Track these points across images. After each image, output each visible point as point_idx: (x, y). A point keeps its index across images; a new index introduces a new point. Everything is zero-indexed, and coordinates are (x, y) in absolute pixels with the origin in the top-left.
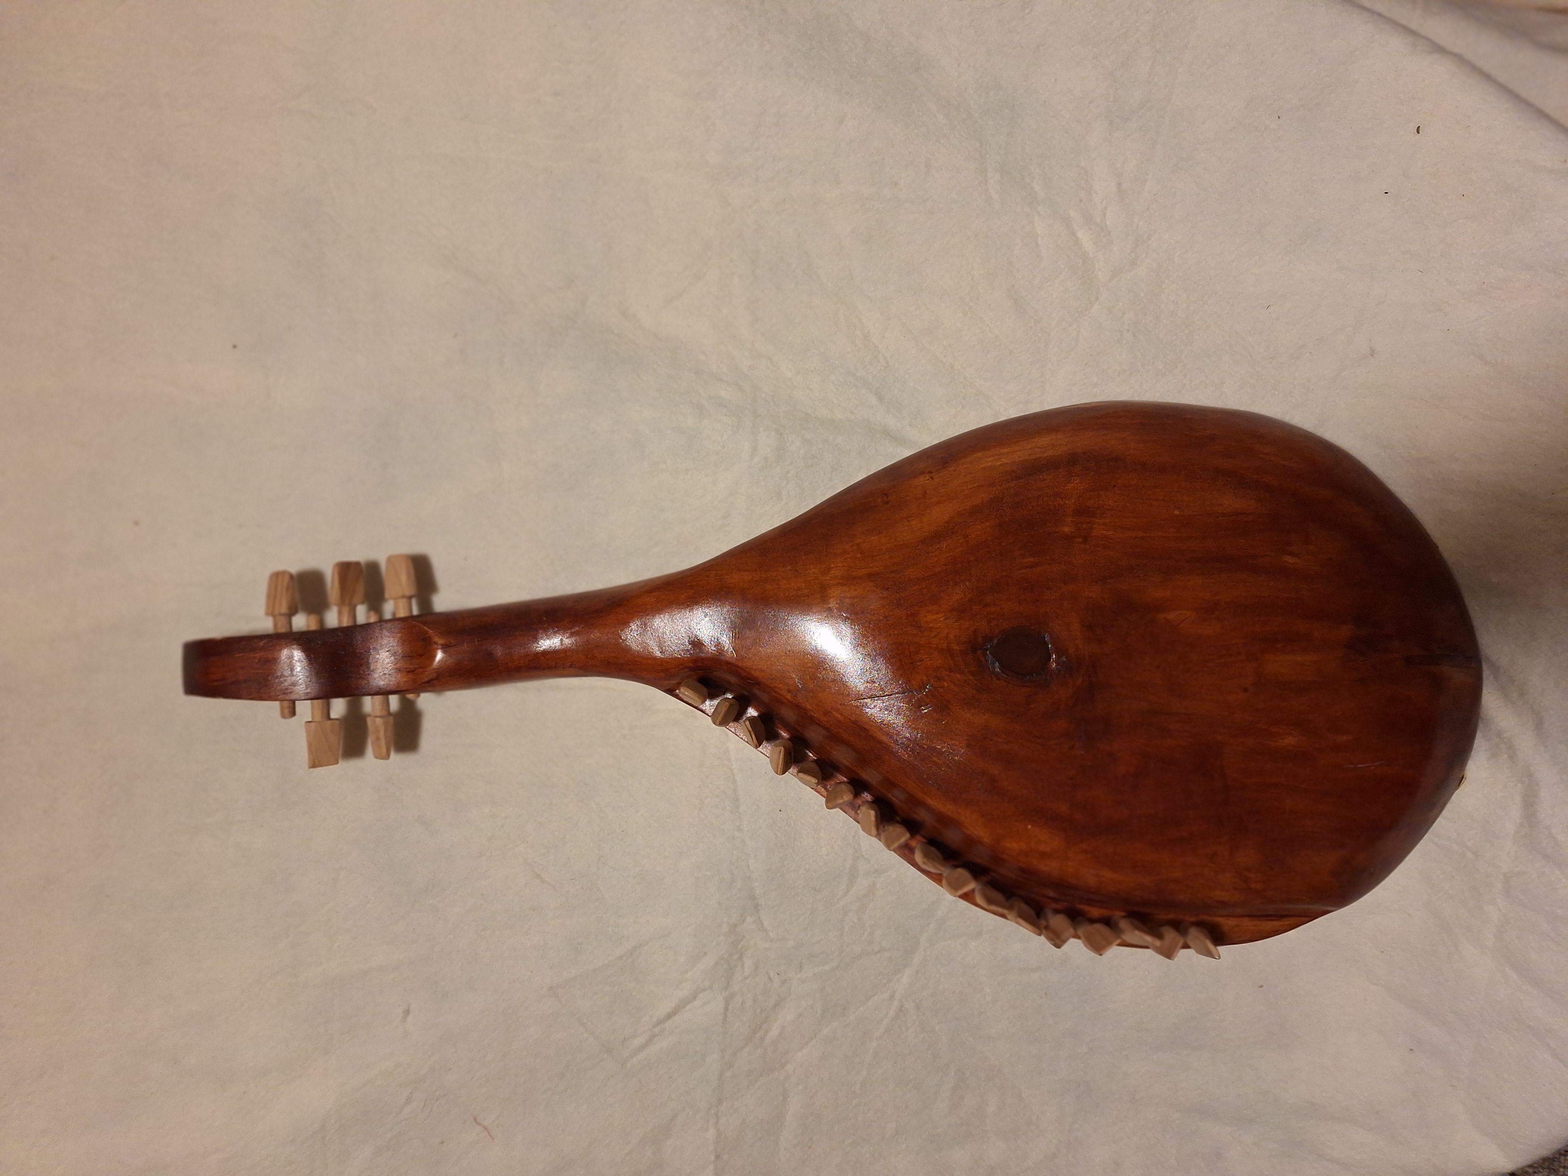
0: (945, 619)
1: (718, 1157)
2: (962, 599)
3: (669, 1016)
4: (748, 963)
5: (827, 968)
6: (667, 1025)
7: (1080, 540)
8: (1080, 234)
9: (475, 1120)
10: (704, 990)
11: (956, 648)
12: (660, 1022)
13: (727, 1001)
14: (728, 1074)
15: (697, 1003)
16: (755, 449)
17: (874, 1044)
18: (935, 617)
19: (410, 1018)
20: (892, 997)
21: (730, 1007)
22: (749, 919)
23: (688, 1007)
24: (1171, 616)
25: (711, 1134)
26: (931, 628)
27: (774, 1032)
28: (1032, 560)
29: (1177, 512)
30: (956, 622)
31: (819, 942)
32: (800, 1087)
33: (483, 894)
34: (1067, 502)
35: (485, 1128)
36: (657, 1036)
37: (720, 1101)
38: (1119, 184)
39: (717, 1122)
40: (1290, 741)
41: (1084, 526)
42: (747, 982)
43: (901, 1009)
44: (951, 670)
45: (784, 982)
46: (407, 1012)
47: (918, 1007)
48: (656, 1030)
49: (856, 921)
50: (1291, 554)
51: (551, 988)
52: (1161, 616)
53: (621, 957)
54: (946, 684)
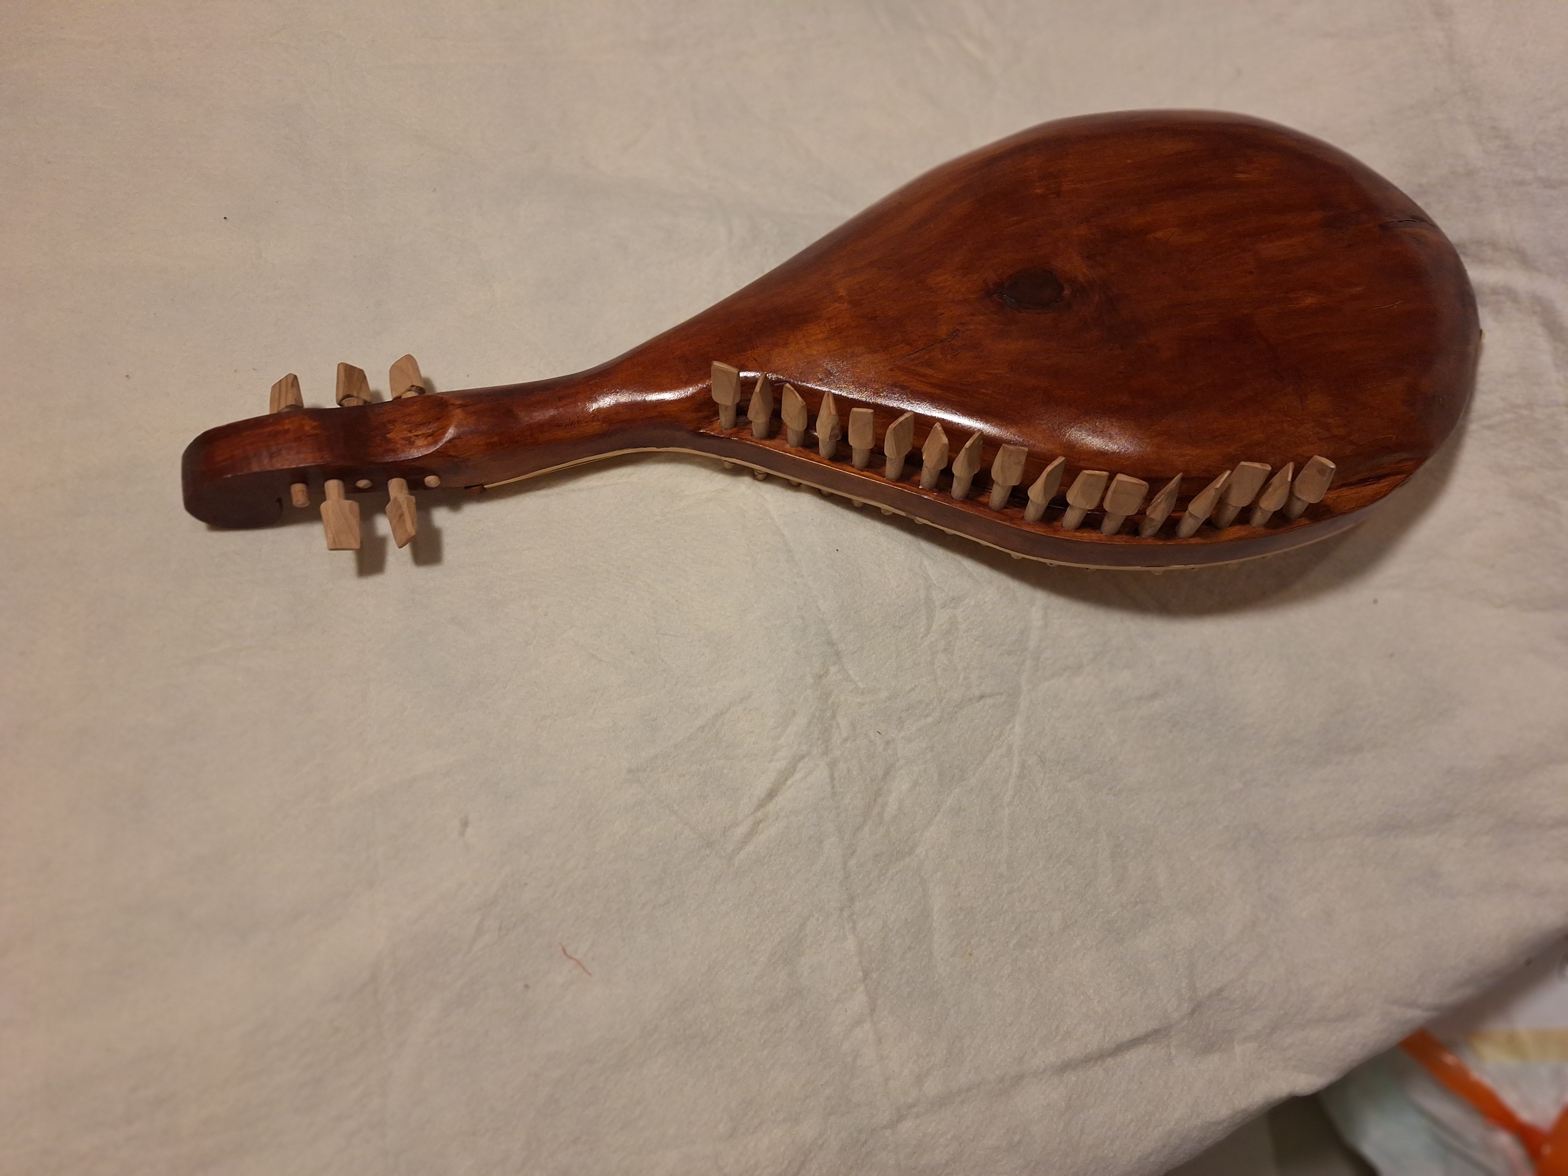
0: (953, 278)
1: (866, 974)
2: (963, 259)
3: (771, 795)
4: (843, 722)
5: (930, 720)
6: (771, 807)
7: (1053, 196)
9: (564, 951)
10: (802, 757)
11: (971, 297)
12: (761, 805)
13: (832, 765)
14: (853, 862)
15: (798, 776)
17: (1007, 811)
18: (942, 278)
19: (470, 830)
20: (1010, 748)
21: (836, 775)
22: (833, 669)
23: (789, 782)
24: (1159, 234)
25: (851, 944)
26: (942, 287)
27: (892, 808)
30: (964, 277)
31: (913, 689)
32: (939, 874)
35: (579, 962)
36: (761, 821)
37: (852, 899)
39: (854, 929)
41: (1053, 186)
42: (848, 745)
43: (1023, 766)
44: (973, 315)
45: (888, 743)
46: (465, 824)
47: (1042, 761)
48: (759, 814)
49: (946, 662)
51: (630, 771)
52: (1150, 236)
53: (702, 728)
54: (972, 327)
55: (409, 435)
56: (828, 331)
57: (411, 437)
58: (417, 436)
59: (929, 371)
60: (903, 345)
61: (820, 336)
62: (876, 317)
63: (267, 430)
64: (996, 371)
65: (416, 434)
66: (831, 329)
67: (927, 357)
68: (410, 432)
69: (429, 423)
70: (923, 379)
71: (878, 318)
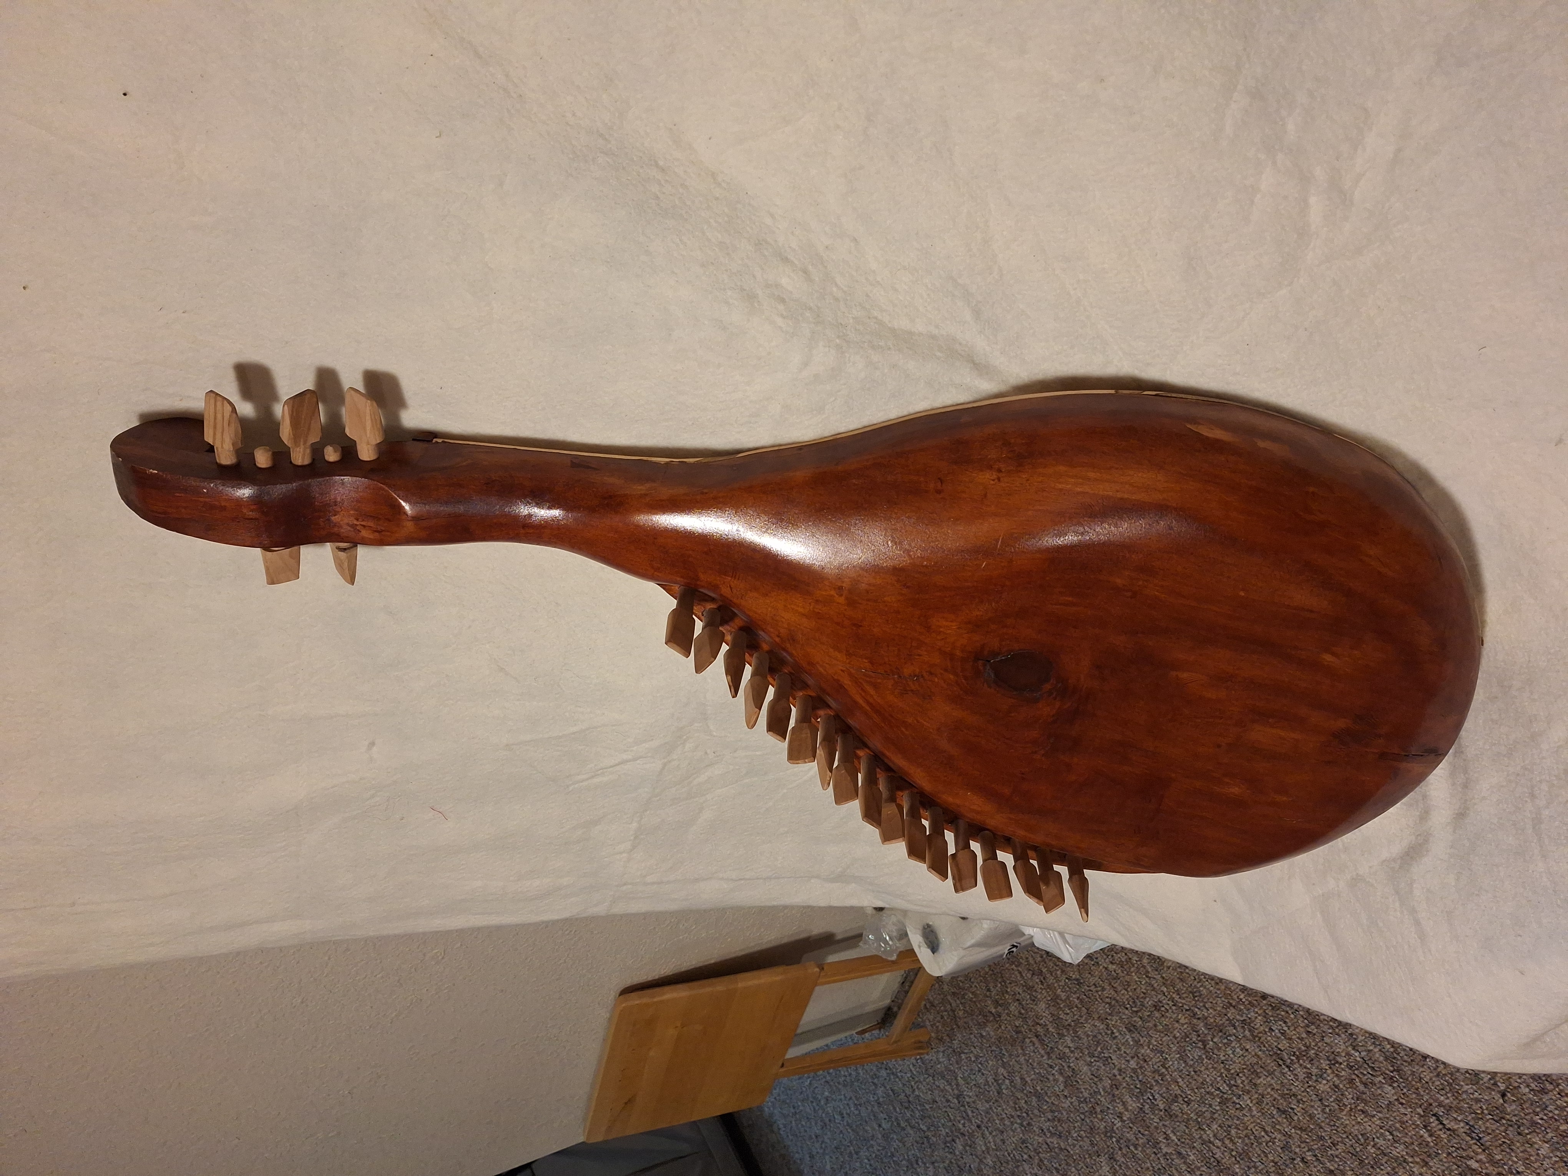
0: (958, 628)
2: (982, 615)
3: (614, 766)
4: (689, 745)
6: (609, 770)
7: (1129, 594)
8: (1313, 200)
9: (432, 808)
11: (958, 654)
12: (603, 768)
13: (665, 765)
14: (656, 799)
15: (638, 762)
16: (806, 364)
18: (949, 624)
19: (375, 749)
21: (667, 768)
22: (697, 725)
23: (629, 764)
24: (1185, 675)
26: (940, 632)
27: (701, 779)
28: (1070, 599)
29: (1242, 594)
30: (968, 633)
33: (447, 676)
34: (1133, 556)
35: (441, 813)
36: (599, 775)
37: (646, 810)
38: (1399, 150)
39: (640, 820)
40: (1235, 790)
41: (1140, 583)
44: (946, 670)
45: (718, 756)
46: (373, 744)
48: (599, 772)
50: (1333, 654)
51: (507, 745)
52: (1174, 673)
54: (936, 680)
55: (356, 522)
56: (810, 610)
57: (356, 525)
58: (364, 526)
59: (872, 692)
60: (866, 661)
61: (801, 610)
62: (861, 626)
63: (201, 499)
64: (925, 723)
65: (362, 523)
66: (814, 611)
67: (879, 681)
68: (357, 520)
69: (379, 519)
70: (863, 694)
71: (861, 628)
